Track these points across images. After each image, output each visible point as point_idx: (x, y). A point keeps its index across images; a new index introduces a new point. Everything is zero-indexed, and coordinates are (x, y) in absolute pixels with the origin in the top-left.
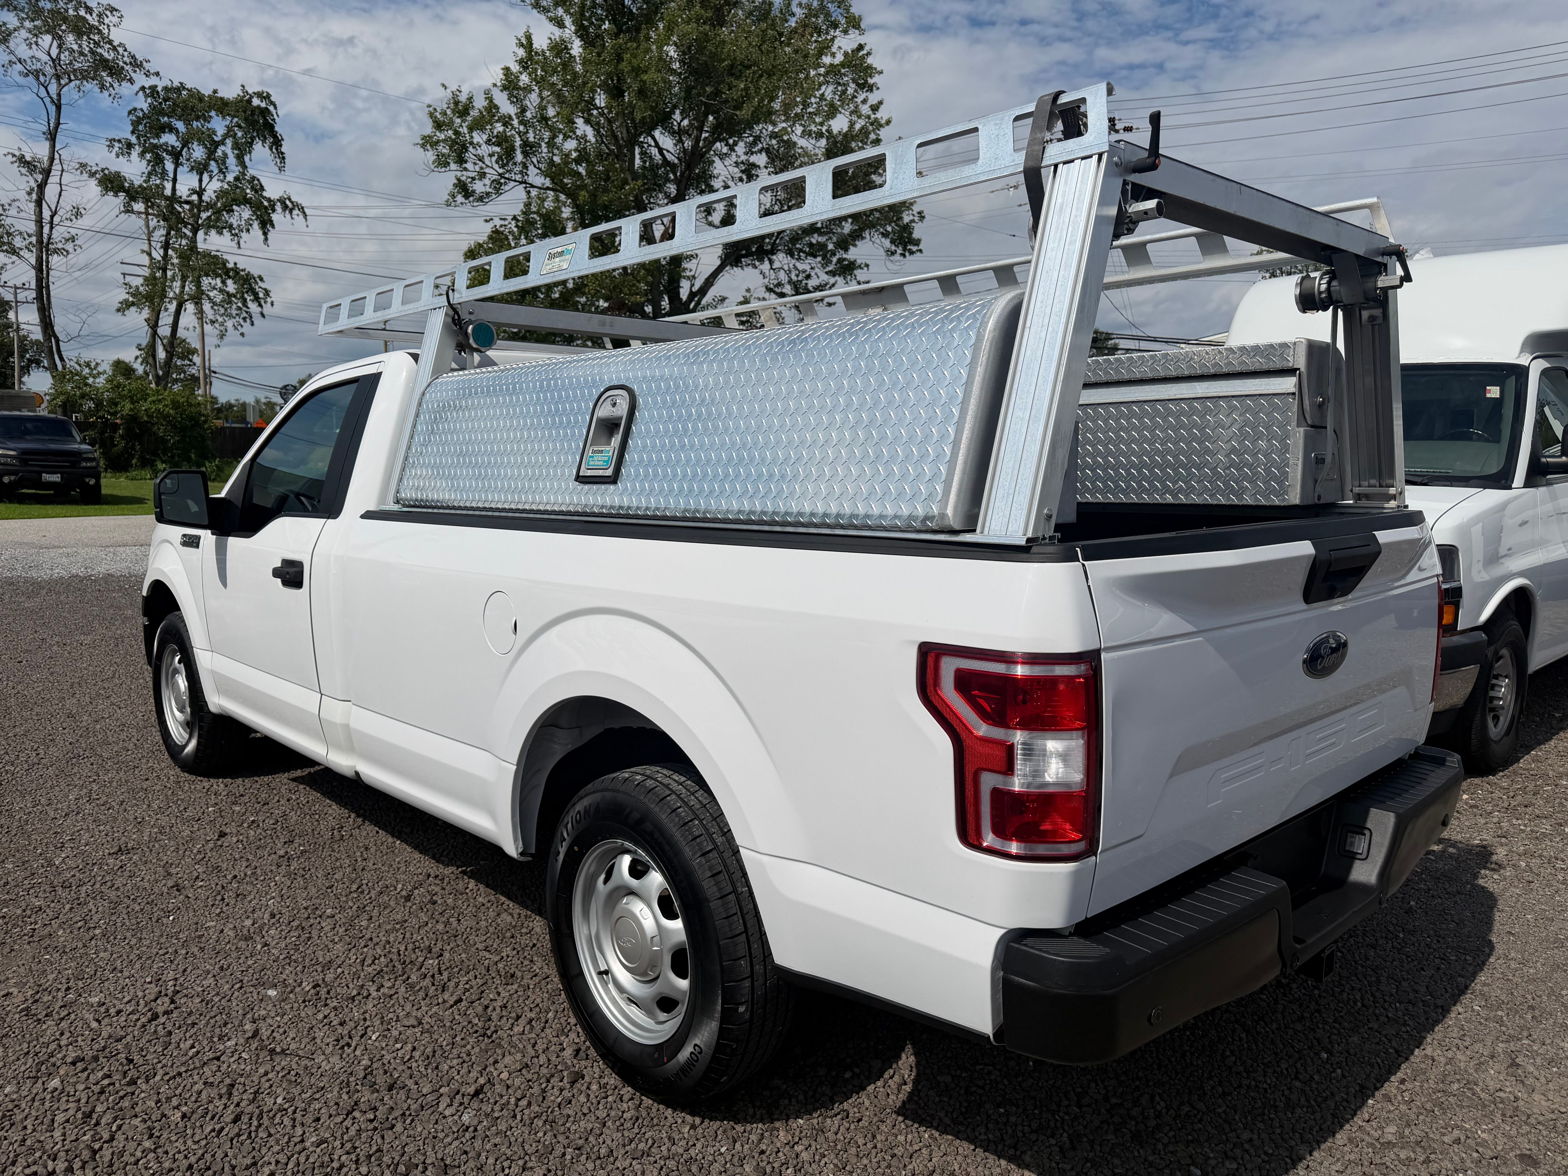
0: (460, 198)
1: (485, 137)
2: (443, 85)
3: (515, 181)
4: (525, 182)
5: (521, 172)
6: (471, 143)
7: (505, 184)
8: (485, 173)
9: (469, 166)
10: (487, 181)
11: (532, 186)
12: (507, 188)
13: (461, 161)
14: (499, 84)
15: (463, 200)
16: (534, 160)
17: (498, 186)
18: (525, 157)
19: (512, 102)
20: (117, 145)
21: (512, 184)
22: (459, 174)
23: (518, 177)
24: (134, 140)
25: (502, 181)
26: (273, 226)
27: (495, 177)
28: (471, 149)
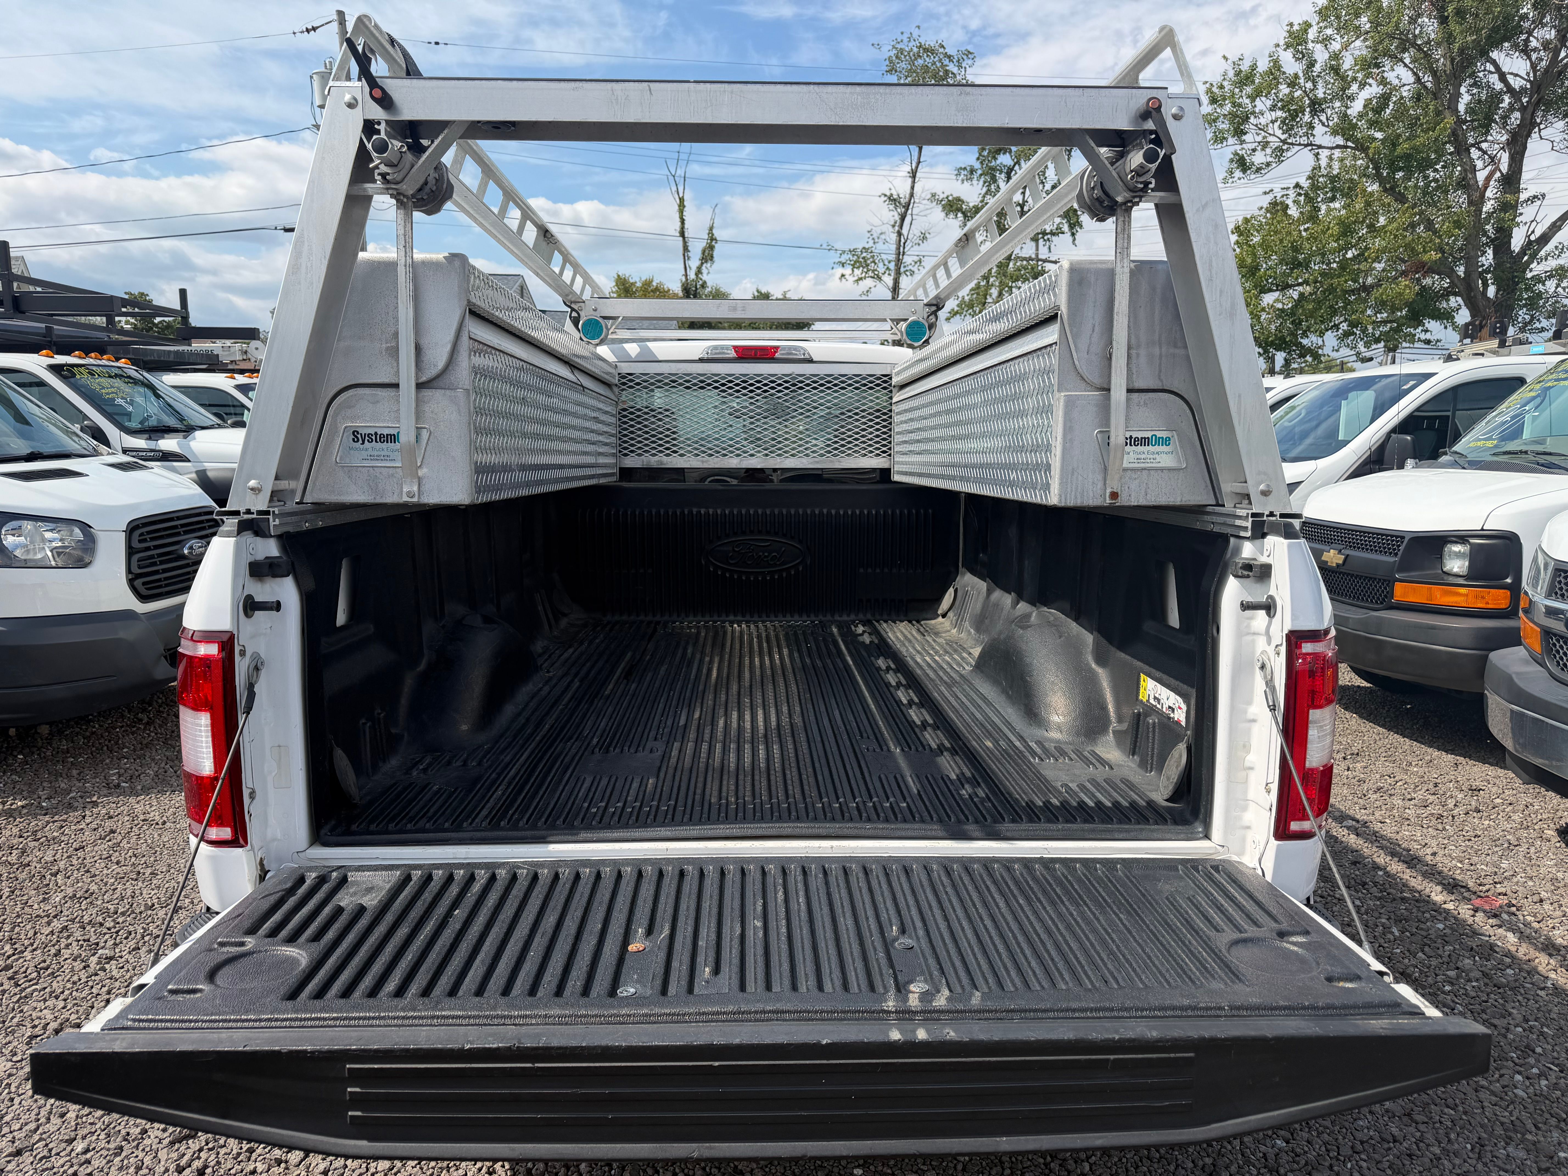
0: (1238, 174)
1: (1269, 103)
2: (1224, 57)
3: (1300, 144)
4: (1311, 145)
5: (1306, 134)
6: (1253, 113)
7: (1287, 150)
8: (1267, 143)
9: (1248, 138)
10: (1269, 151)
11: (1320, 147)
12: (1289, 154)
13: (1239, 133)
14: (1282, 43)
15: (1241, 175)
16: (1323, 118)
17: (1279, 154)
18: (1312, 116)
19: (1297, 59)
20: (963, 172)
21: (1297, 148)
22: (1238, 147)
23: (1304, 140)
24: (977, 165)
25: (1285, 147)
26: (1081, 227)
27: (1277, 144)
28: (1252, 117)
